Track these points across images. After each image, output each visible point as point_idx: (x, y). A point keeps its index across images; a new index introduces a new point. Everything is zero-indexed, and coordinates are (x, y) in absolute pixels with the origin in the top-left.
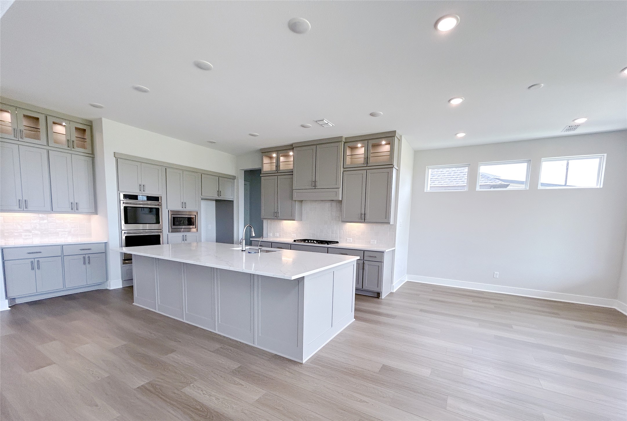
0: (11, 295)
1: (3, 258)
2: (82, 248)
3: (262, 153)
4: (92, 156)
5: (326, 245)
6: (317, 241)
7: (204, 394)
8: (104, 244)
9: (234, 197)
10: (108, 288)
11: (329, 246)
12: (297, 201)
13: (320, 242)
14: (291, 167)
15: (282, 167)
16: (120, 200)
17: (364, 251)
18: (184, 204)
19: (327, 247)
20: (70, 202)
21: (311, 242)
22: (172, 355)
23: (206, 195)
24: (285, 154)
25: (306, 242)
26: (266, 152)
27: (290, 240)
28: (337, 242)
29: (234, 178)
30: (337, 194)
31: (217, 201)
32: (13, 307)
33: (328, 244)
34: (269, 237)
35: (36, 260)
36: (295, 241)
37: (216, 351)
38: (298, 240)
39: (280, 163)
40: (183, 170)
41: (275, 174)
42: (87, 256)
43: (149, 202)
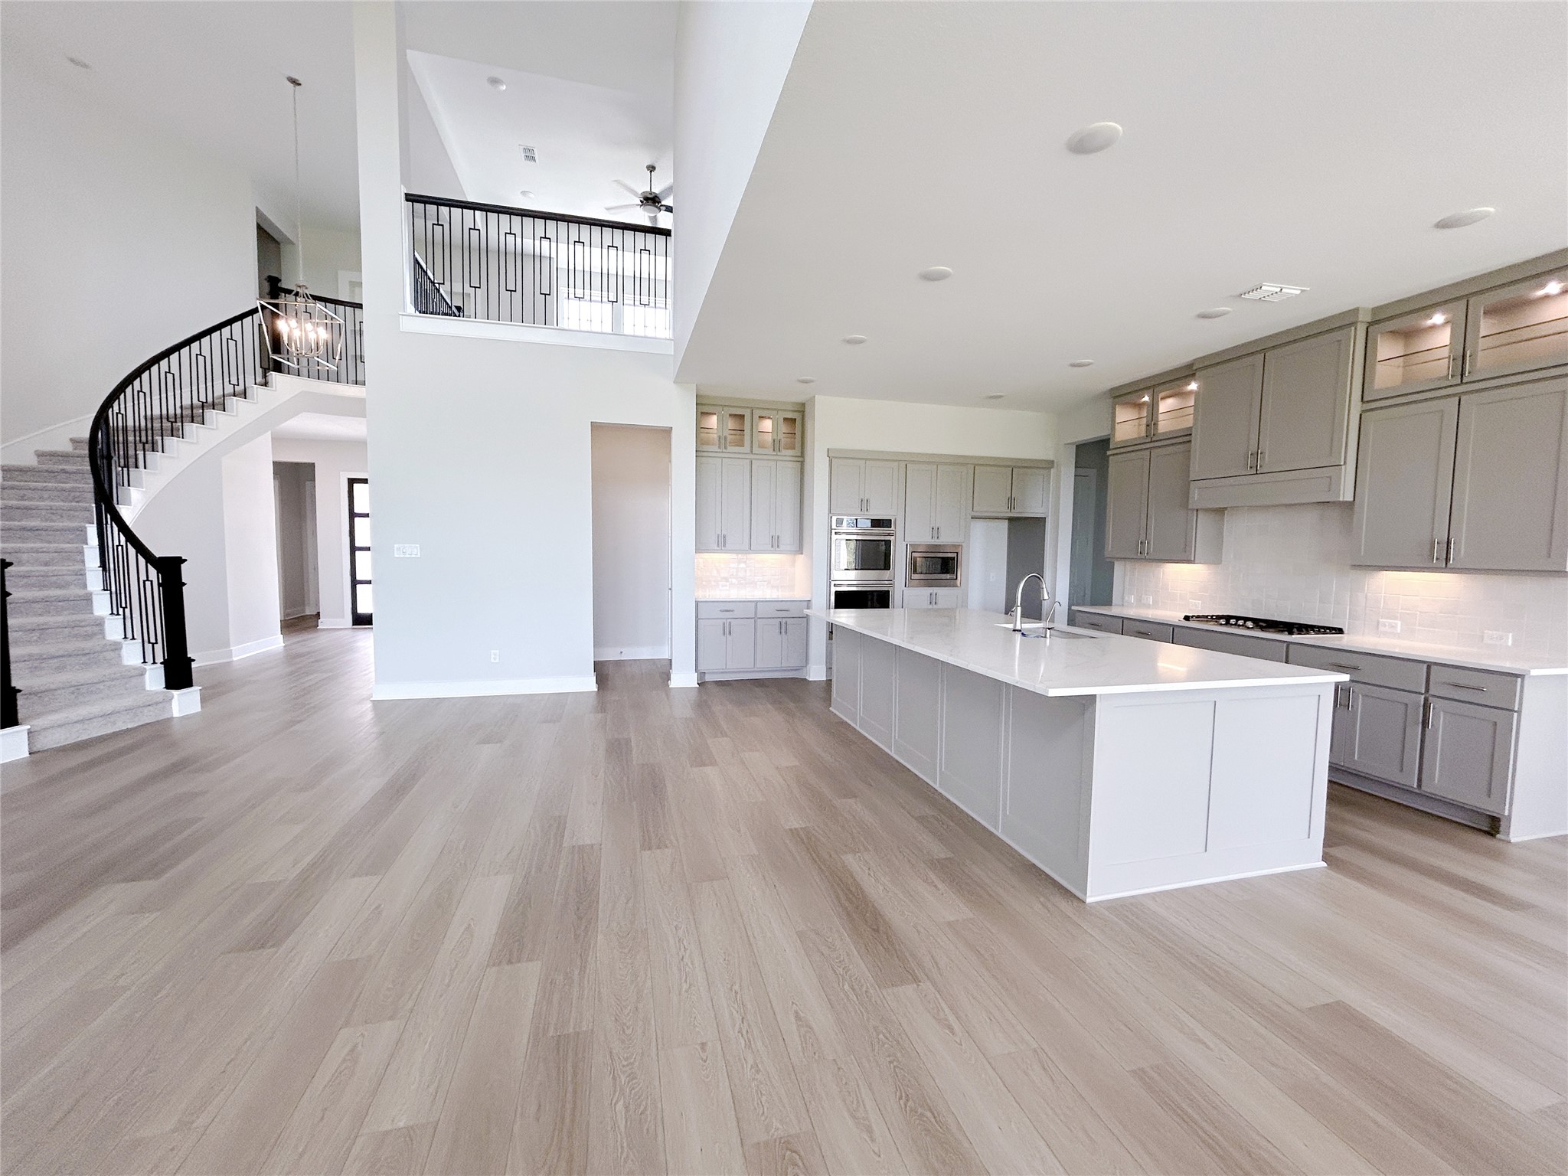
0: (701, 668)
1: (697, 616)
2: (779, 608)
3: (1115, 397)
4: (801, 460)
5: (1285, 637)
6: (1256, 621)
7: (869, 874)
8: (806, 603)
9: (1048, 508)
10: (807, 678)
11: (1296, 638)
12: (1201, 509)
13: (1264, 625)
14: (1188, 422)
15: (1164, 425)
16: (832, 529)
17: (1430, 665)
18: (935, 531)
19: (1285, 642)
20: (771, 534)
21: (1235, 625)
22: (851, 801)
23: (981, 509)
24: (1177, 390)
25: (1221, 624)
26: (1123, 394)
27: (1175, 616)
28: (1340, 631)
29: (1049, 465)
30: (1332, 483)
31: (1011, 520)
32: (702, 684)
33: (1291, 633)
34: (1125, 604)
35: (728, 620)
36: (1187, 618)
37: (921, 819)
38: (1198, 617)
39: (1157, 418)
40: (938, 464)
41: (1143, 446)
42: (784, 620)
43: (877, 530)
